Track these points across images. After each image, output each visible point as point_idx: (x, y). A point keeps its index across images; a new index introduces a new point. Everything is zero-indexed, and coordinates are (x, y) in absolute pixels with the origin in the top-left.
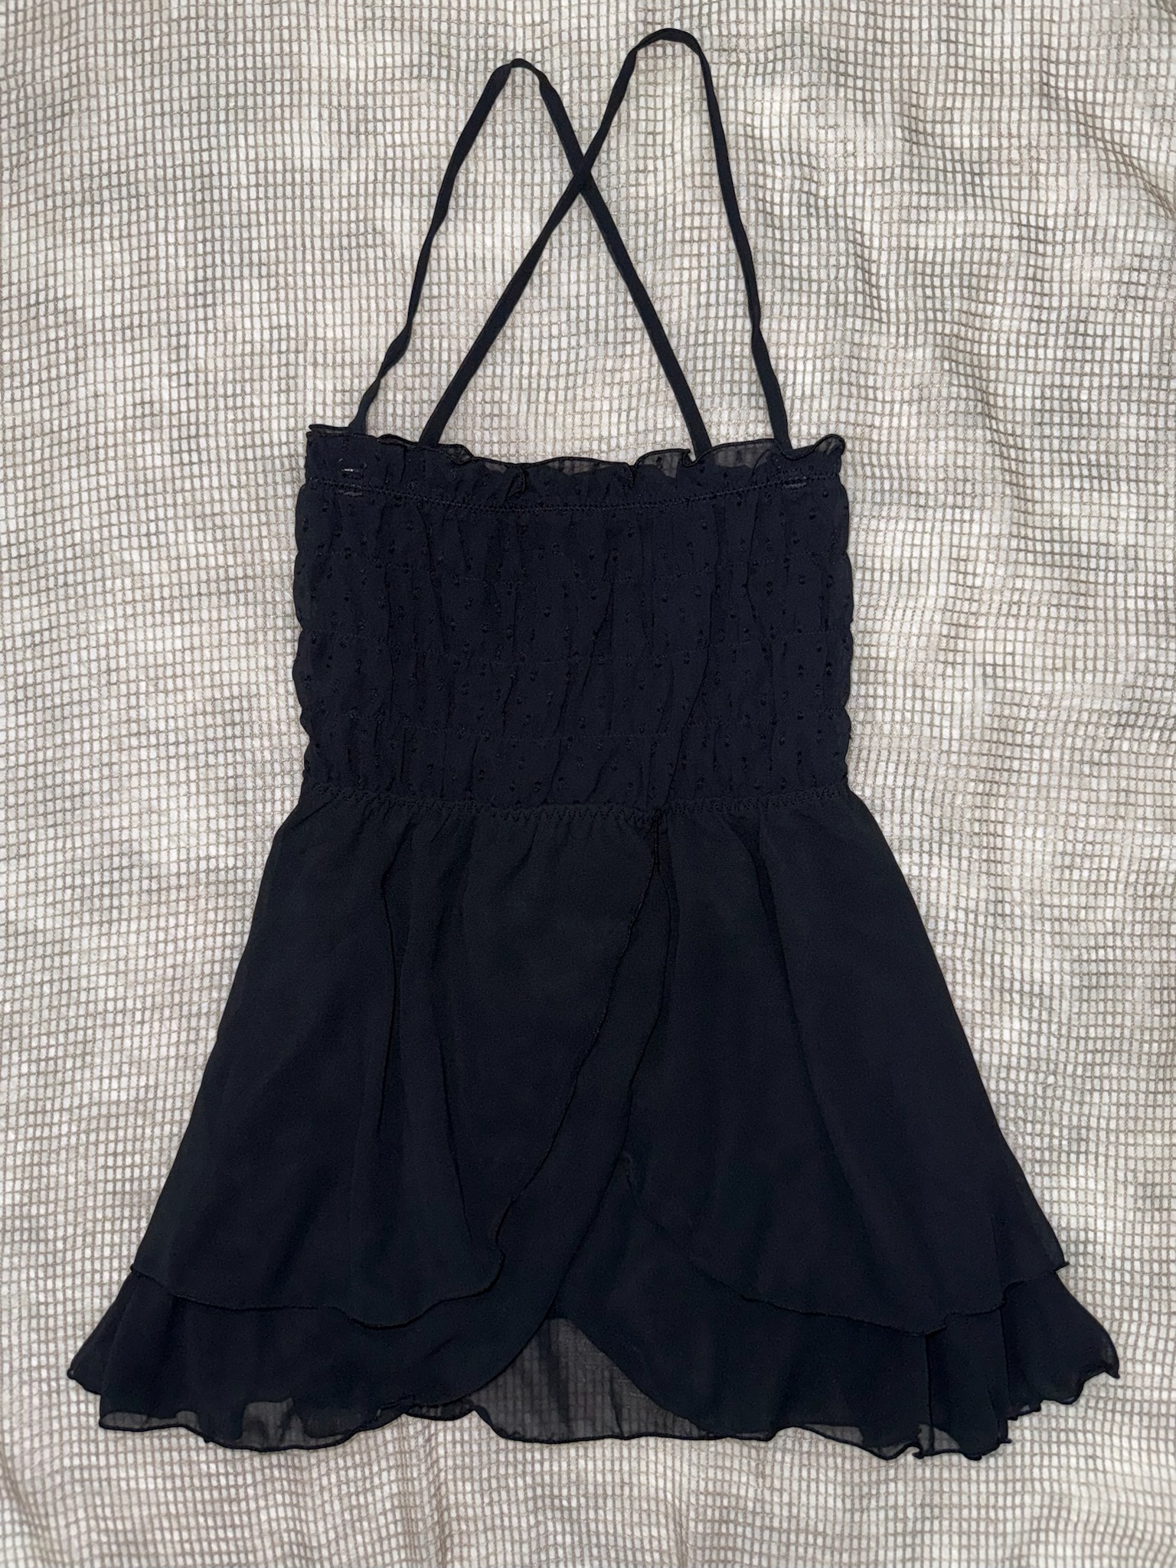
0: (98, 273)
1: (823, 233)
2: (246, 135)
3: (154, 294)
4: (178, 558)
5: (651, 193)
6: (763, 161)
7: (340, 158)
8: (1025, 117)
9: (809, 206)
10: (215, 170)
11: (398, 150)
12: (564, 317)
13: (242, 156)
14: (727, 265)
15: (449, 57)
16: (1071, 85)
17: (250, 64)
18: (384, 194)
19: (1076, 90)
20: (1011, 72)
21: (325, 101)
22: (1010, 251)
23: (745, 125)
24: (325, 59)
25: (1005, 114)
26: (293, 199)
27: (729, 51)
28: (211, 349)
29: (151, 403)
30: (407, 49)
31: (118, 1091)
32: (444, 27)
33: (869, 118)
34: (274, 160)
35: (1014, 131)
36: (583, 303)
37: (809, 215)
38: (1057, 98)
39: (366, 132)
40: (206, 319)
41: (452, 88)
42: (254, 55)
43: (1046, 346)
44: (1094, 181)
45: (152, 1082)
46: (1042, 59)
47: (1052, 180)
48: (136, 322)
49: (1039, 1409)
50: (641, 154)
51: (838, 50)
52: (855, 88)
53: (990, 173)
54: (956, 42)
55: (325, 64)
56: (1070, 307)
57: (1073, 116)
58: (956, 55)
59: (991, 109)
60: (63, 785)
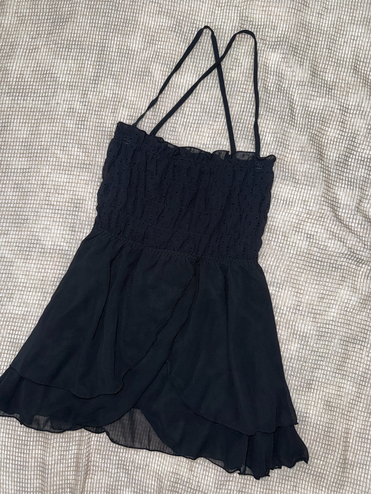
0: (66, 69)
1: (282, 97)
2: (117, 37)
3: (81, 78)
4: (71, 155)
5: (233, 76)
6: (268, 73)
7: (144, 49)
8: (348, 75)
9: (279, 89)
10: (106, 46)
11: (161, 50)
12: (200, 107)
13: (115, 43)
14: (251, 101)
15: (181, 27)
16: (363, 69)
17: (123, 17)
18: (154, 61)
19: (364, 70)
20: (346, 61)
21: (143, 32)
22: (336, 113)
23: (264, 62)
24: (145, 20)
25: (342, 73)
26: (127, 58)
27: (264, 40)
28: (94, 96)
29: (73, 108)
30: (170, 22)
31: (18, 311)
32: (182, 18)
33: (301, 66)
34: (124, 46)
35: (344, 78)
36: (206, 103)
37: (278, 91)
38: (358, 71)
39: (153, 43)
40: (94, 88)
41: (181, 36)
42: (125, 15)
43: (342, 143)
44: (365, 97)
45: (29, 310)
46: (356, 59)
47: (352, 95)
48: (74, 85)
49: (281, 468)
50: (232, 64)
51: (296, 45)
52: (299, 57)
53: (335, 89)
54: (331, 50)
55: (145, 21)
56: (351, 133)
57: (362, 77)
58: (331, 53)
59: (338, 71)
60: (22, 215)
